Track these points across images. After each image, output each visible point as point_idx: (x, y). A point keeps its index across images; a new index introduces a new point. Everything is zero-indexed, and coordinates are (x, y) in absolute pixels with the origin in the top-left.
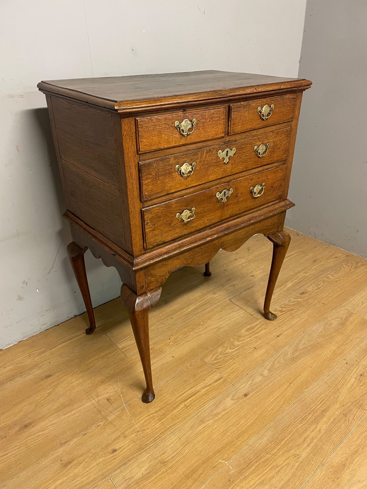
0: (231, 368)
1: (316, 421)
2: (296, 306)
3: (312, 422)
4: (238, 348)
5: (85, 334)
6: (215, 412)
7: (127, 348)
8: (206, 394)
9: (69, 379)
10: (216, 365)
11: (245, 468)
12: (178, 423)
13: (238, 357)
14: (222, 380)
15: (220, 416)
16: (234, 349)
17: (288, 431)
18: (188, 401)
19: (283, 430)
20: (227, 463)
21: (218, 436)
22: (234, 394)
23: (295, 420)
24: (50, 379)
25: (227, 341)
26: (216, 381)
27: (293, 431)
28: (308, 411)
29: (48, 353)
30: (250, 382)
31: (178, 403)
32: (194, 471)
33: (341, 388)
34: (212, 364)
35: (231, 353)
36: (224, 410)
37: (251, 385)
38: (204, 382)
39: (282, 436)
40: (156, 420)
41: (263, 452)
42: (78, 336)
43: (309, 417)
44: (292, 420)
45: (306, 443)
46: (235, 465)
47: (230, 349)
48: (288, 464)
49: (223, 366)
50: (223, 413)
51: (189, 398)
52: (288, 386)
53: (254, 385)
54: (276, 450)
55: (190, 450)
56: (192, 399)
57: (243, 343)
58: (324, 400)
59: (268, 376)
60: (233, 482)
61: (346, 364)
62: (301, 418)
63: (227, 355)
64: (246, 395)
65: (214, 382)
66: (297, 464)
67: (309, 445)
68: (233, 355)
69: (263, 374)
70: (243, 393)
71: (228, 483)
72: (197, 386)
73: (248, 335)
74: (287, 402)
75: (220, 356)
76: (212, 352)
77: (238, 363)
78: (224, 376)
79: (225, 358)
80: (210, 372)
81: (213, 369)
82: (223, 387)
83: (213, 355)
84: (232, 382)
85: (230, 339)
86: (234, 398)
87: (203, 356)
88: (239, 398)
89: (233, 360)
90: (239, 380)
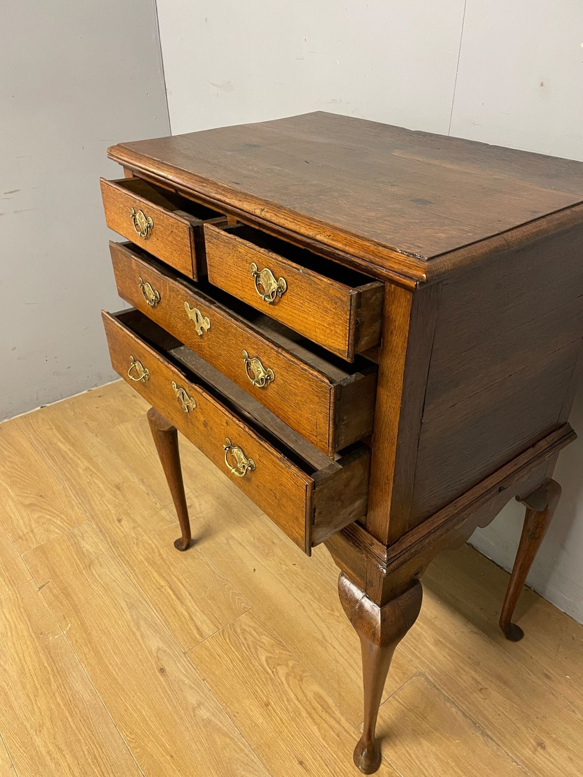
4: (270, 671)
6: (142, 623)
8: (176, 613)
10: (230, 631)
11: (49, 654)
12: (138, 578)
13: (245, 669)
14: (198, 636)
15: (134, 629)
16: (268, 664)
17: (82, 725)
18: (169, 590)
19: (85, 718)
20: (65, 632)
21: (105, 625)
22: (168, 653)
23: (98, 743)
25: (288, 653)
26: (198, 629)
27: (79, 735)
30: (187, 681)
31: (168, 578)
32: (68, 595)
34: (233, 625)
35: (256, 658)
36: (142, 636)
37: (181, 683)
38: (199, 611)
39: (77, 714)
40: (149, 555)
41: (63, 681)
43: (95, 770)
44: (100, 738)
45: (54, 750)
46: (58, 642)
47: (267, 659)
48: (33, 712)
49: (228, 642)
50: (138, 635)
51: (173, 591)
52: (166, 750)
53: (179, 687)
54: (59, 700)
55: (95, 592)
56: (170, 596)
57: (282, 683)
59: (195, 716)
60: (38, 638)
62: (97, 756)
63: (253, 651)
64: (162, 671)
65: (196, 626)
66: (28, 725)
67: (49, 753)
68: (250, 660)
69: (202, 707)
70: (166, 667)
71: (39, 632)
72: (193, 603)
73: (306, 696)
74: (134, 739)
75: (250, 639)
76: (260, 627)
77: (231, 666)
78: (206, 640)
79: (246, 646)
80: (218, 621)
81: (222, 626)
82: (185, 638)
83: (253, 627)
84: (192, 652)
85: (294, 660)
86: (161, 651)
87: (252, 612)
88: (158, 658)
89: (239, 659)
90: (194, 663)
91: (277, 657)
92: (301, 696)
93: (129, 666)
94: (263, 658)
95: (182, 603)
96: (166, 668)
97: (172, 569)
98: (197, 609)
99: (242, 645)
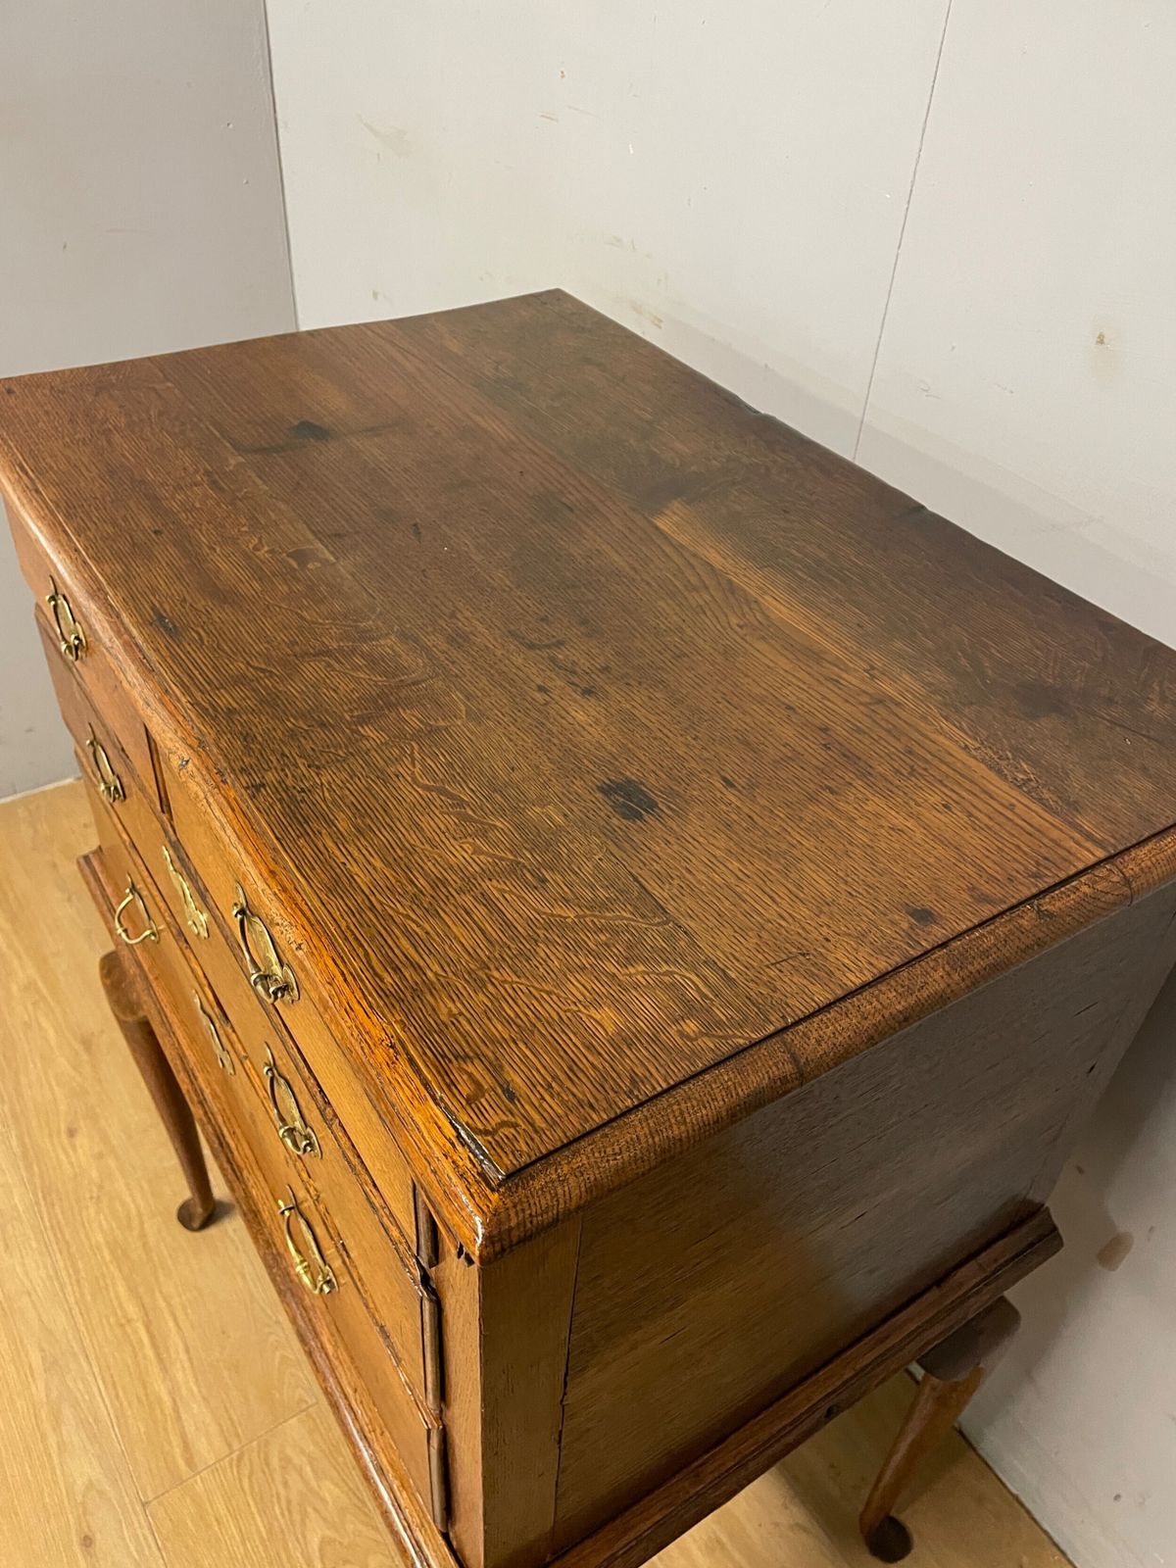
0: (223, 1512)
6: (67, 1412)
8: (146, 1395)
10: (255, 1458)
12: (80, 1289)
14: (181, 1463)
15: (47, 1426)
16: (322, 1558)
18: (143, 1332)
22: (109, 1500)
26: (186, 1446)
31: (147, 1301)
34: (267, 1443)
35: (300, 1538)
36: (62, 1447)
38: (198, 1397)
40: (117, 1232)
49: (246, 1487)
50: (52, 1440)
51: (152, 1337)
56: (142, 1346)
63: (297, 1517)
64: (87, 1542)
65: (184, 1437)
68: (285, 1542)
70: (98, 1536)
72: (189, 1371)
75: (296, 1486)
77: (240, 1552)
78: (198, 1477)
79: (284, 1503)
80: (234, 1428)
81: (240, 1442)
82: (153, 1464)
83: (309, 1457)
84: (162, 1503)
85: (383, 1555)
86: (95, 1492)
87: (314, 1415)
88: (85, 1508)
89: (261, 1537)
90: (160, 1533)
91: (346, 1542)
94: (315, 1542)
95: (164, 1369)
97: (162, 1278)
98: (195, 1391)
99: (275, 1500)
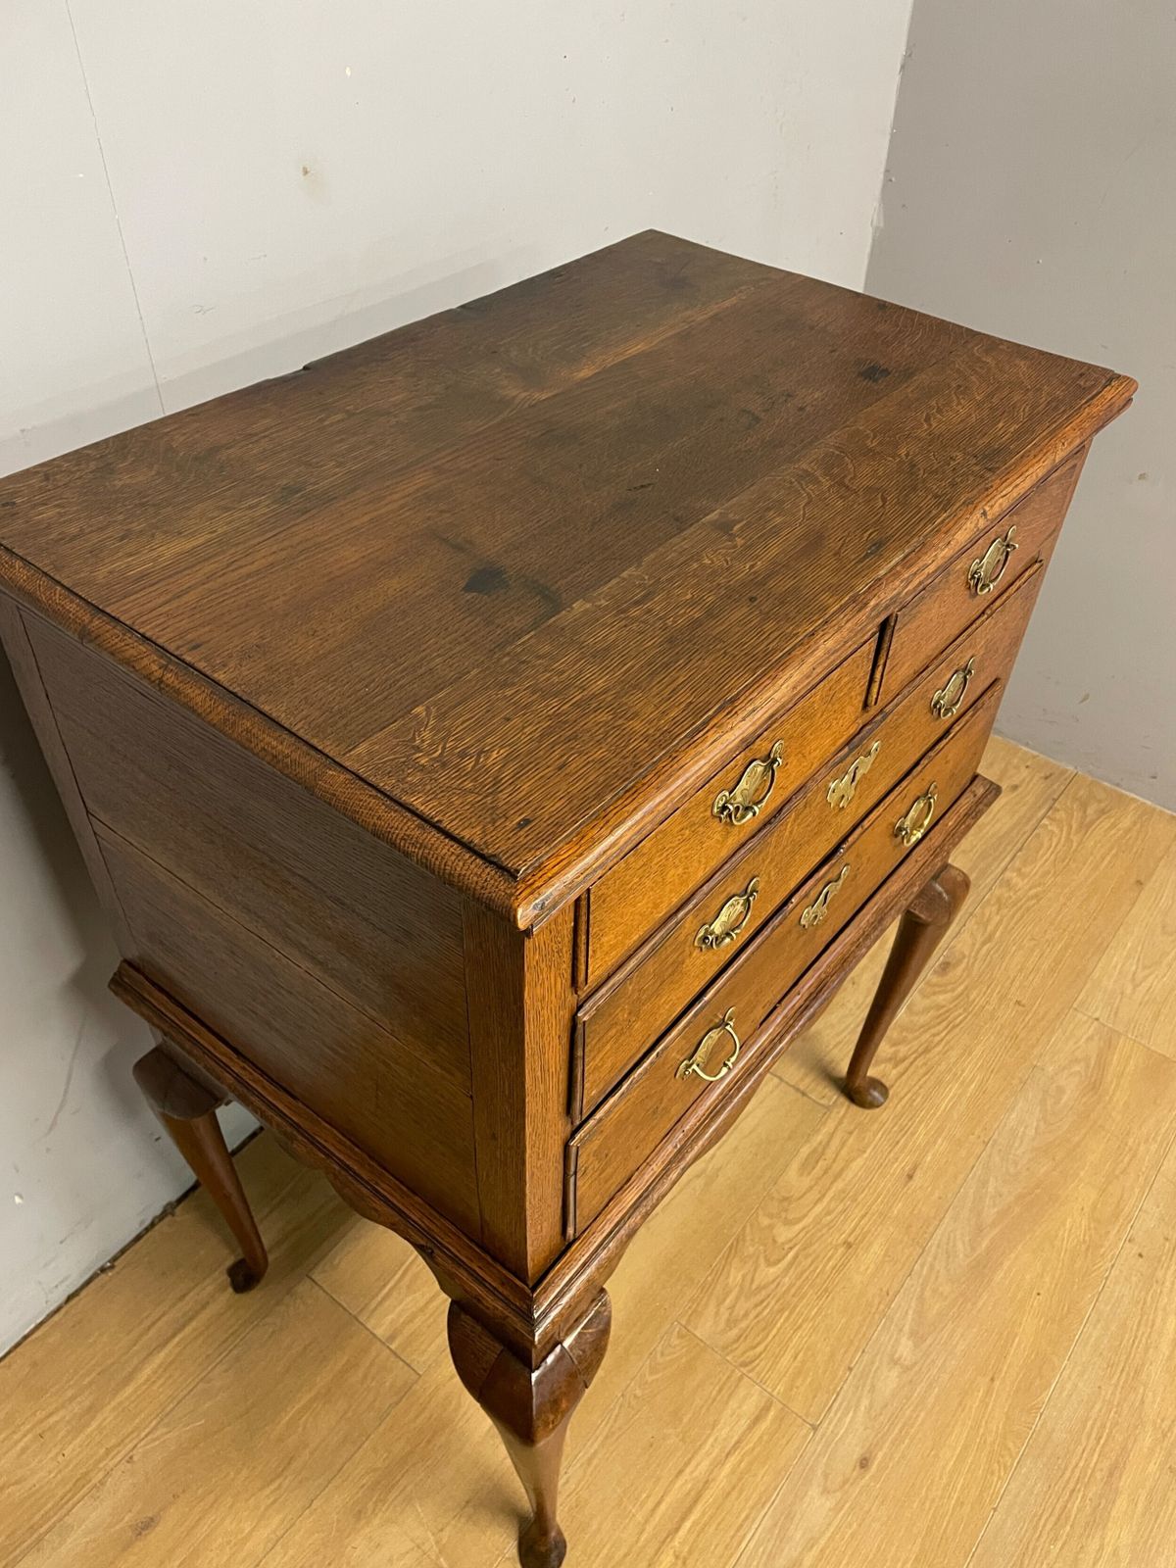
0: (788, 1356)
1: (1097, 1520)
2: (933, 1031)
3: (1087, 1523)
4: (791, 1254)
5: (230, 1290)
6: (781, 1562)
7: (406, 1332)
8: (734, 1488)
9: (228, 1521)
10: (739, 1351)
13: (802, 1298)
14: (772, 1413)
16: (779, 1261)
18: (682, 1533)
22: (826, 1467)
23: (1035, 1528)
24: (153, 1537)
25: (748, 1229)
26: (757, 1420)
28: (1068, 1482)
29: (107, 1415)
30: (865, 1402)
31: (651, 1551)
33: (1143, 1365)
34: (724, 1348)
35: (776, 1283)
36: (809, 1545)
37: (873, 1413)
38: (715, 1433)
42: (204, 1307)
43: (1075, 1509)
44: (1026, 1531)
47: (770, 1263)
49: (762, 1347)
51: (683, 1519)
52: (988, 1392)
53: (881, 1414)
56: (695, 1523)
57: (804, 1228)
58: (1103, 1426)
59: (917, 1363)
61: (1141, 1260)
62: (1053, 1519)
63: (764, 1293)
64: (864, 1463)
65: (749, 1430)
68: (784, 1293)
69: (897, 1356)
72: (698, 1458)
73: (811, 1188)
74: (998, 1462)
75: (743, 1306)
76: (712, 1293)
77: (807, 1326)
78: (775, 1393)
79: (759, 1308)
80: (725, 1384)
81: (733, 1371)
82: (784, 1441)
83: (718, 1306)
84: (807, 1415)
85: (757, 1217)
86: (829, 1483)
87: (686, 1318)
88: (845, 1482)
89: (791, 1313)
90: (828, 1401)
91: (762, 1248)
92: (814, 1195)
93: (882, 1541)
94: (773, 1271)
95: (705, 1486)
96: (855, 1457)
97: (621, 1553)
98: (711, 1440)
99: (760, 1317)
